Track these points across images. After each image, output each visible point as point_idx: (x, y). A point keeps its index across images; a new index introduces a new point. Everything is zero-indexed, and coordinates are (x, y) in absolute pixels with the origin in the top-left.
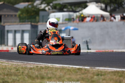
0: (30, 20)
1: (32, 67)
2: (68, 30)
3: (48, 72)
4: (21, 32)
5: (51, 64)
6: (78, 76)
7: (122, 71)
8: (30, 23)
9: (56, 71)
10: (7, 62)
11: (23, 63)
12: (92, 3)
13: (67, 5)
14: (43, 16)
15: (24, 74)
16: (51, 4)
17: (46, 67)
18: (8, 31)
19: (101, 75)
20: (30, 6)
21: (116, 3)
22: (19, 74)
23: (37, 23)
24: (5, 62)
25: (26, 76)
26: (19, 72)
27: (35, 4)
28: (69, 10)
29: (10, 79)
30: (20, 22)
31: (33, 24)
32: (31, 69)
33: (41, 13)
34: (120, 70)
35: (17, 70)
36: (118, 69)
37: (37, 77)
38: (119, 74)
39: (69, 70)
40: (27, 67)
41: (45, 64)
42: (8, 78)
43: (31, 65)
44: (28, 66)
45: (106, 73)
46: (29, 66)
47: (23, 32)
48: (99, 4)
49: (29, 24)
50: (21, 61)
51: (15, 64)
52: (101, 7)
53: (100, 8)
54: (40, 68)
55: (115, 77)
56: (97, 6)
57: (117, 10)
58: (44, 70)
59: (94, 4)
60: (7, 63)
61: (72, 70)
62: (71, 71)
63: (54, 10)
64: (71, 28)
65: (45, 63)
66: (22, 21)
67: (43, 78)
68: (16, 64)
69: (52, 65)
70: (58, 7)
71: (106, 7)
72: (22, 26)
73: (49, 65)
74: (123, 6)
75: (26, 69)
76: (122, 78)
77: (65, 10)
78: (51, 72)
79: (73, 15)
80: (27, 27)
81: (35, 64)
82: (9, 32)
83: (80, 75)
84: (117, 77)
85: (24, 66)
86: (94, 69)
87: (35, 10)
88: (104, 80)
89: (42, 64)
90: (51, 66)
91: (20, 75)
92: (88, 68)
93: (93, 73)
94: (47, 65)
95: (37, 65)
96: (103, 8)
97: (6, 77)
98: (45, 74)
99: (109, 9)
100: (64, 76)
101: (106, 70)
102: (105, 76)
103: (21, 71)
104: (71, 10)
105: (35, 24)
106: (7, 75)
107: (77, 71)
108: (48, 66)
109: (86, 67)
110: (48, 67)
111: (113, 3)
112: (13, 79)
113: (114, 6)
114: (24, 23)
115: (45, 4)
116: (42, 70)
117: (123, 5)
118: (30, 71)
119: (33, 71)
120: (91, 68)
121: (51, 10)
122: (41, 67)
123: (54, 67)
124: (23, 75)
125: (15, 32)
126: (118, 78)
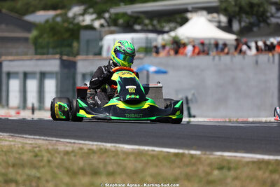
0: (58, 50)
1: (69, 149)
2: (145, 73)
3: (108, 160)
4: (38, 76)
5: (113, 145)
6: (177, 171)
7: (277, 160)
8: (58, 56)
9: (124, 159)
10: (11, 139)
11: (47, 142)
12: (200, 13)
13: (142, 16)
14: (88, 42)
15: (52, 164)
16: (107, 15)
17: (101, 149)
18: (9, 75)
19: (229, 169)
20: (59, 19)
21: (252, 14)
22: (42, 164)
23: (75, 57)
24: (7, 139)
25: (57, 167)
26: (42, 161)
27: (70, 14)
28: (145, 28)
29: (21, 175)
30: (36, 53)
31: (65, 58)
32: (67, 153)
33: (85, 35)
34: (271, 157)
35: (36, 156)
36: (266, 157)
37: (83, 171)
38: (270, 167)
39: (153, 157)
40: (57, 149)
41: (99, 143)
42: (17, 173)
43: (67, 146)
44: (59, 147)
45: (239, 164)
46: (61, 148)
47: (43, 76)
48: (215, 15)
49: (55, 59)
50: (43, 138)
51: (30, 142)
52: (219, 22)
53: (216, 24)
54: (87, 153)
55: (260, 173)
56: (210, 21)
57: (255, 29)
58: (96, 157)
59: (202, 15)
60: (12, 141)
61: (160, 157)
62: (158, 159)
63: (113, 28)
64: (152, 69)
65: (98, 141)
66: (39, 51)
67: (95, 173)
68: (31, 144)
69: (115, 146)
70: (121, 21)
71: (230, 22)
72: (40, 63)
73: (108, 145)
74: (269, 21)
75: (56, 155)
76: (276, 177)
77: (137, 27)
78: (113, 160)
79: (156, 40)
80: (53, 64)
81: (74, 143)
82: (11, 76)
83: (179, 167)
84: (264, 173)
85: (50, 147)
86: (211, 157)
87: (71, 26)
88: (236, 178)
89: (91, 143)
90: (113, 149)
91: (43, 167)
92: (198, 153)
93: (210, 165)
94: (102, 147)
95: (81, 146)
96: (223, 25)
97: (11, 169)
98: (101, 165)
99: (236, 26)
100: (143, 170)
101: (238, 159)
102: (239, 171)
103: (45, 159)
104: (150, 27)
105: (71, 58)
106: (14, 166)
107: (173, 159)
108: (106, 149)
109: (193, 152)
110: (106, 151)
111: (247, 13)
112: (28, 176)
113: (247, 20)
114: (45, 57)
115: (92, 14)
116: (92, 157)
117: (267, 18)
118: (66, 157)
119: (73, 158)
120: (204, 152)
121: (106, 29)
122: (90, 150)
123: (119, 149)
124: (50, 166)
125: (26, 76)
126: (267, 174)
